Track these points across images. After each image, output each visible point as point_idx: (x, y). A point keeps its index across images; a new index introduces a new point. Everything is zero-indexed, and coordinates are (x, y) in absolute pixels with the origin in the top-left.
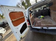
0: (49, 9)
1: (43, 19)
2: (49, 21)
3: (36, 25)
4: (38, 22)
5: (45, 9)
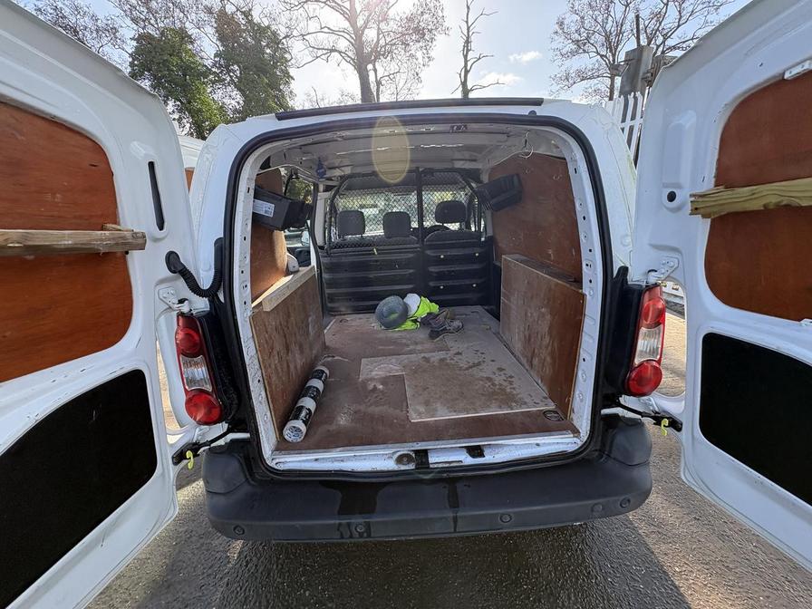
0: (491, 240)
1: (434, 334)
2: (487, 370)
3: (343, 420)
4: (375, 370)
5: (454, 227)
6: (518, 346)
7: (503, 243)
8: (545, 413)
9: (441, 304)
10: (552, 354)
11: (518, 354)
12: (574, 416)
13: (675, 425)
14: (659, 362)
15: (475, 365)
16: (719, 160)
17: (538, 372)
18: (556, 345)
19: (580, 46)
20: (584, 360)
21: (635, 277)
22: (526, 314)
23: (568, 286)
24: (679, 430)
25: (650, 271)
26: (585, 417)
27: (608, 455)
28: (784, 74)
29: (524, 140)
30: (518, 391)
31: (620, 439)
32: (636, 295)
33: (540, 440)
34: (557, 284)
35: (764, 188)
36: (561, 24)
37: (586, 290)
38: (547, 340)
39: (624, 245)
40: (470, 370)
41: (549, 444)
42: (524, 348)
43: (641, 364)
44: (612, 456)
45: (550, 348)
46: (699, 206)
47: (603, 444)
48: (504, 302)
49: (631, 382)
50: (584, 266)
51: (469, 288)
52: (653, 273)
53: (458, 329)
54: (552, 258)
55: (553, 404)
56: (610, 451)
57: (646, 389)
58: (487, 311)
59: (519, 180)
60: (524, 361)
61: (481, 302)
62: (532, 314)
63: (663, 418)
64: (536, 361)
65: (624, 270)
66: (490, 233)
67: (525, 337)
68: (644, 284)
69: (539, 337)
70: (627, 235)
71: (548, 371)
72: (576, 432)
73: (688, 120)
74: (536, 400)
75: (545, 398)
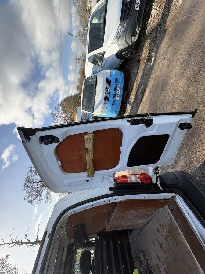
6: (144, 221)
7: (100, 229)
8: (171, 210)
9: (133, 268)
10: (145, 208)
11: (148, 220)
12: (167, 198)
13: (157, 168)
14: (138, 175)
15: (161, 247)
16: (79, 172)
17: (153, 212)
18: (140, 208)
19: (39, 194)
20: (144, 198)
21: (112, 185)
22: (130, 219)
23: (117, 206)
24: (158, 167)
25: (110, 181)
26: (166, 195)
27: (177, 185)
28: (60, 166)
29: (60, 228)
30: (166, 223)
31: (169, 182)
32: (118, 185)
33: (186, 214)
34: (117, 210)
35: (88, 164)
36: (30, 201)
37: (119, 200)
38: (139, 211)
39: (102, 190)
40: (165, 251)
41: (185, 209)
42: (145, 218)
43: (141, 180)
44: (176, 184)
45: (143, 209)
46: (91, 175)
47: (174, 187)
48: (126, 228)
49: (148, 182)
50: (110, 202)
51: (122, 246)
52: (111, 181)
53: (144, 255)
54: (107, 210)
55: (165, 206)
56: (175, 185)
57: (148, 176)
58: (130, 234)
59: (76, 227)
60: (150, 218)
61: (127, 237)
62: (130, 217)
63: (156, 172)
64: (149, 213)
65: (111, 189)
66: (96, 235)
67: (140, 218)
68: (114, 183)
69: (138, 213)
70: (99, 189)
71: (152, 209)
72: (173, 198)
73: (66, 181)
74: (166, 214)
75: (164, 209)
